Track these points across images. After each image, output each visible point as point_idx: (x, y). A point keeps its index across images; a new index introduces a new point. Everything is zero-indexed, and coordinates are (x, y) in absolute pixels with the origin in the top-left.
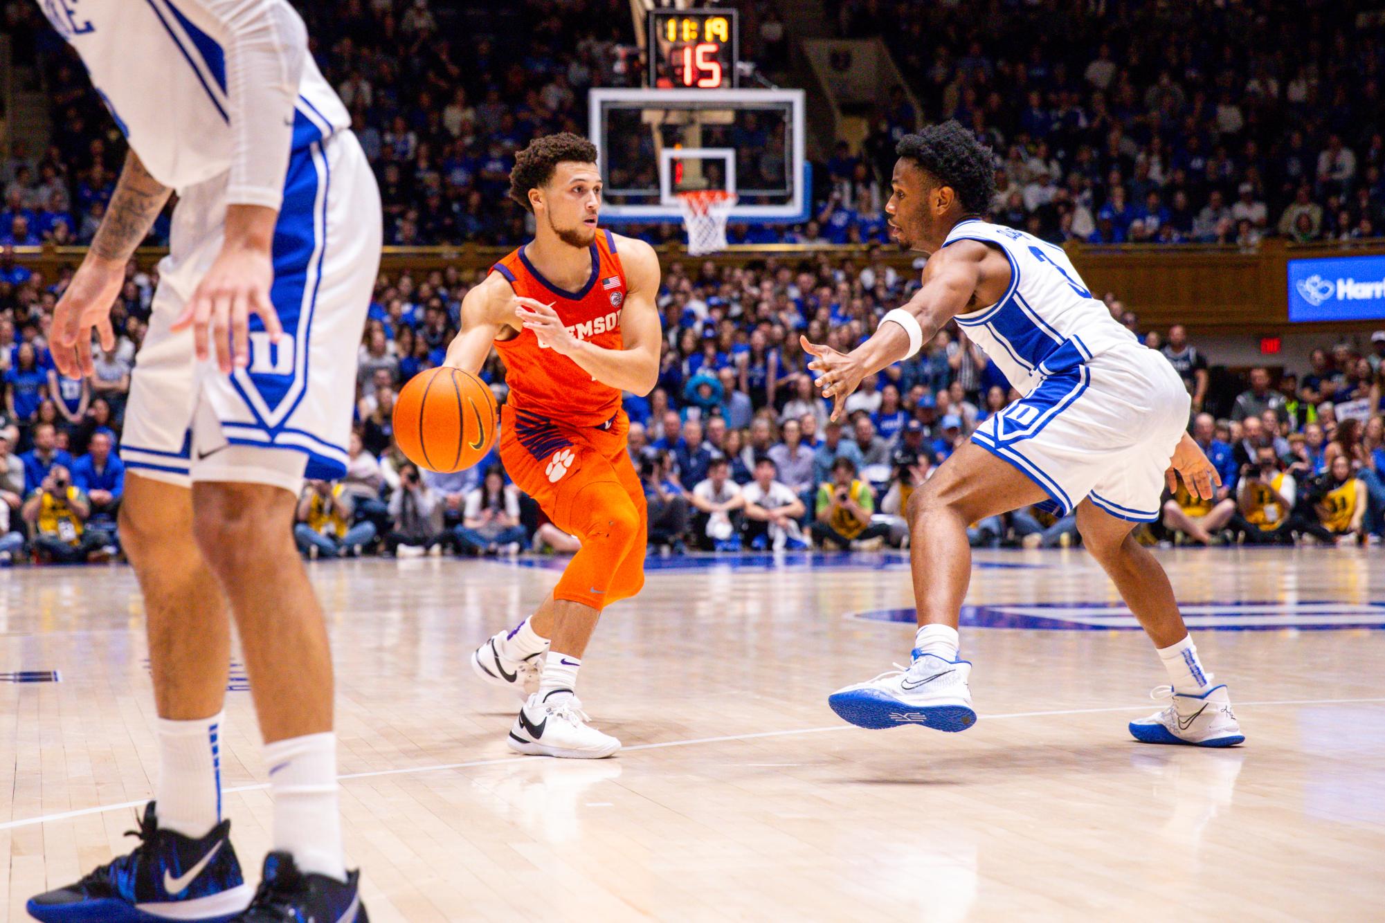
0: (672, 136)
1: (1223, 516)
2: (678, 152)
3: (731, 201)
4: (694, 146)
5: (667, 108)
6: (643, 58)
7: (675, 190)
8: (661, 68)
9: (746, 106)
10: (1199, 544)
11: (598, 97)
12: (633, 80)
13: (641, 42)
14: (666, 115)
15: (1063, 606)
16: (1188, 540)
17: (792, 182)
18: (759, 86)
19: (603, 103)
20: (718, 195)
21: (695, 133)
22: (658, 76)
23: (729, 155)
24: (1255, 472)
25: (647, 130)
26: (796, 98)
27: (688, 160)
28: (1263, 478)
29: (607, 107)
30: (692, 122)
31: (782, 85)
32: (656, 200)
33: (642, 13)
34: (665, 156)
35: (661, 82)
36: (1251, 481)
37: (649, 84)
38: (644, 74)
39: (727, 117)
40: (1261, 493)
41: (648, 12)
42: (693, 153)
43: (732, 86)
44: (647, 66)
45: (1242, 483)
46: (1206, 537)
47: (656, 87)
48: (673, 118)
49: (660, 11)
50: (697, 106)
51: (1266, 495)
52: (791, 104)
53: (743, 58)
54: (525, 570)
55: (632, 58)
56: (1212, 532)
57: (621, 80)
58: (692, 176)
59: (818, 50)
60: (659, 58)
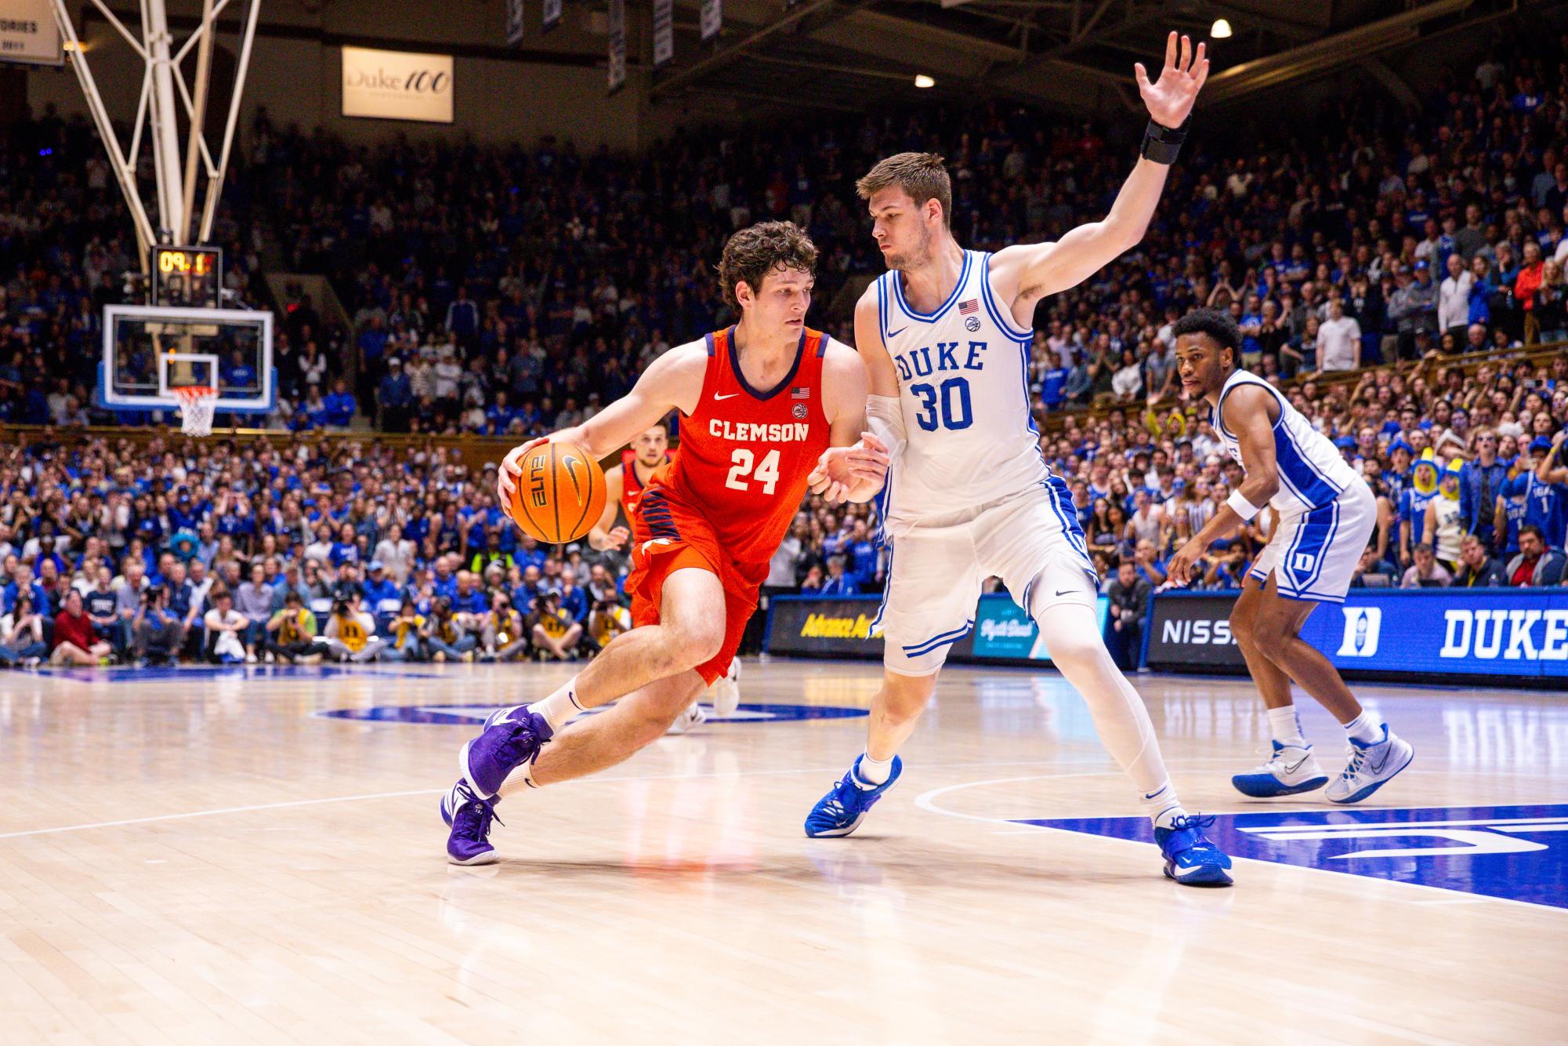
0: (168, 343)
1: (574, 635)
2: (172, 356)
3: (215, 395)
4: (185, 352)
5: (165, 322)
6: (147, 283)
7: (170, 385)
8: (161, 290)
9: (227, 323)
10: (556, 659)
11: (111, 311)
12: (138, 299)
13: (145, 270)
14: (164, 328)
15: (458, 706)
16: (550, 656)
17: (262, 382)
18: (239, 308)
19: (115, 316)
20: (205, 390)
21: (187, 342)
22: (159, 296)
23: (213, 360)
24: (603, 606)
25: (148, 338)
26: (266, 318)
27: (182, 362)
28: (609, 611)
29: (118, 319)
30: (185, 333)
31: (257, 307)
32: (153, 393)
33: (147, 249)
34: (163, 359)
35: (162, 302)
36: (602, 613)
37: (151, 303)
38: (147, 295)
39: (213, 331)
40: (606, 623)
41: (152, 247)
42: (185, 358)
43: (217, 307)
44: (150, 289)
45: (593, 615)
46: (563, 654)
47: (157, 305)
48: (170, 330)
49: (160, 247)
50: (190, 321)
51: (610, 625)
52: (262, 322)
53: (226, 286)
54: (45, 679)
55: (138, 283)
56: (566, 649)
57: (130, 299)
58: (184, 375)
59: (277, 281)
60: (160, 283)
